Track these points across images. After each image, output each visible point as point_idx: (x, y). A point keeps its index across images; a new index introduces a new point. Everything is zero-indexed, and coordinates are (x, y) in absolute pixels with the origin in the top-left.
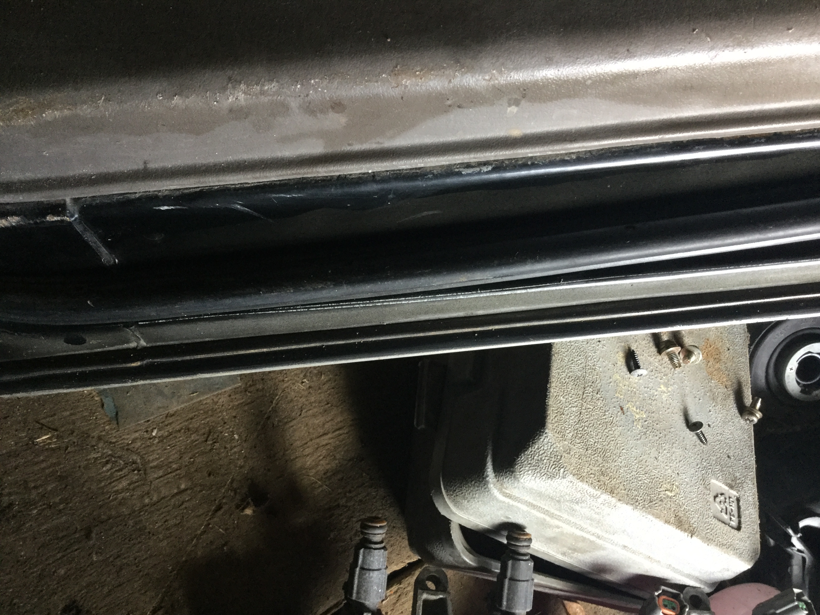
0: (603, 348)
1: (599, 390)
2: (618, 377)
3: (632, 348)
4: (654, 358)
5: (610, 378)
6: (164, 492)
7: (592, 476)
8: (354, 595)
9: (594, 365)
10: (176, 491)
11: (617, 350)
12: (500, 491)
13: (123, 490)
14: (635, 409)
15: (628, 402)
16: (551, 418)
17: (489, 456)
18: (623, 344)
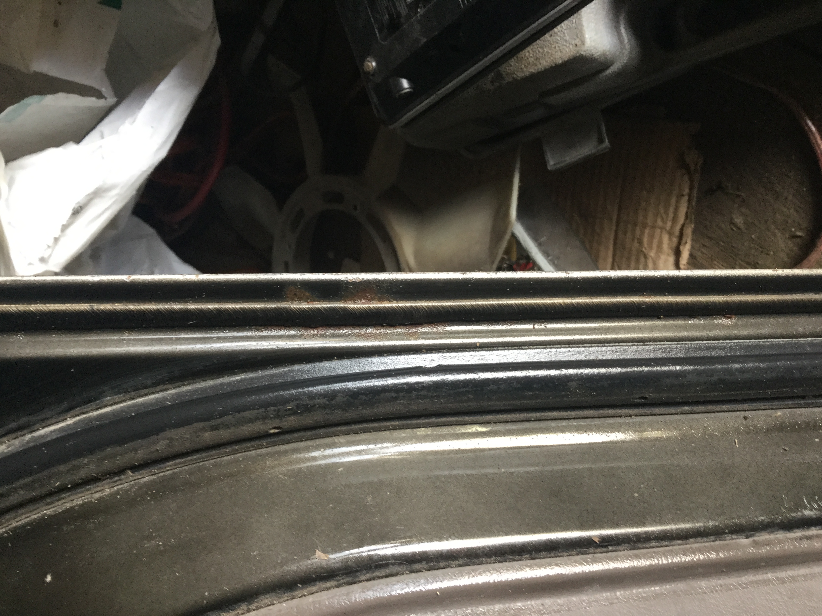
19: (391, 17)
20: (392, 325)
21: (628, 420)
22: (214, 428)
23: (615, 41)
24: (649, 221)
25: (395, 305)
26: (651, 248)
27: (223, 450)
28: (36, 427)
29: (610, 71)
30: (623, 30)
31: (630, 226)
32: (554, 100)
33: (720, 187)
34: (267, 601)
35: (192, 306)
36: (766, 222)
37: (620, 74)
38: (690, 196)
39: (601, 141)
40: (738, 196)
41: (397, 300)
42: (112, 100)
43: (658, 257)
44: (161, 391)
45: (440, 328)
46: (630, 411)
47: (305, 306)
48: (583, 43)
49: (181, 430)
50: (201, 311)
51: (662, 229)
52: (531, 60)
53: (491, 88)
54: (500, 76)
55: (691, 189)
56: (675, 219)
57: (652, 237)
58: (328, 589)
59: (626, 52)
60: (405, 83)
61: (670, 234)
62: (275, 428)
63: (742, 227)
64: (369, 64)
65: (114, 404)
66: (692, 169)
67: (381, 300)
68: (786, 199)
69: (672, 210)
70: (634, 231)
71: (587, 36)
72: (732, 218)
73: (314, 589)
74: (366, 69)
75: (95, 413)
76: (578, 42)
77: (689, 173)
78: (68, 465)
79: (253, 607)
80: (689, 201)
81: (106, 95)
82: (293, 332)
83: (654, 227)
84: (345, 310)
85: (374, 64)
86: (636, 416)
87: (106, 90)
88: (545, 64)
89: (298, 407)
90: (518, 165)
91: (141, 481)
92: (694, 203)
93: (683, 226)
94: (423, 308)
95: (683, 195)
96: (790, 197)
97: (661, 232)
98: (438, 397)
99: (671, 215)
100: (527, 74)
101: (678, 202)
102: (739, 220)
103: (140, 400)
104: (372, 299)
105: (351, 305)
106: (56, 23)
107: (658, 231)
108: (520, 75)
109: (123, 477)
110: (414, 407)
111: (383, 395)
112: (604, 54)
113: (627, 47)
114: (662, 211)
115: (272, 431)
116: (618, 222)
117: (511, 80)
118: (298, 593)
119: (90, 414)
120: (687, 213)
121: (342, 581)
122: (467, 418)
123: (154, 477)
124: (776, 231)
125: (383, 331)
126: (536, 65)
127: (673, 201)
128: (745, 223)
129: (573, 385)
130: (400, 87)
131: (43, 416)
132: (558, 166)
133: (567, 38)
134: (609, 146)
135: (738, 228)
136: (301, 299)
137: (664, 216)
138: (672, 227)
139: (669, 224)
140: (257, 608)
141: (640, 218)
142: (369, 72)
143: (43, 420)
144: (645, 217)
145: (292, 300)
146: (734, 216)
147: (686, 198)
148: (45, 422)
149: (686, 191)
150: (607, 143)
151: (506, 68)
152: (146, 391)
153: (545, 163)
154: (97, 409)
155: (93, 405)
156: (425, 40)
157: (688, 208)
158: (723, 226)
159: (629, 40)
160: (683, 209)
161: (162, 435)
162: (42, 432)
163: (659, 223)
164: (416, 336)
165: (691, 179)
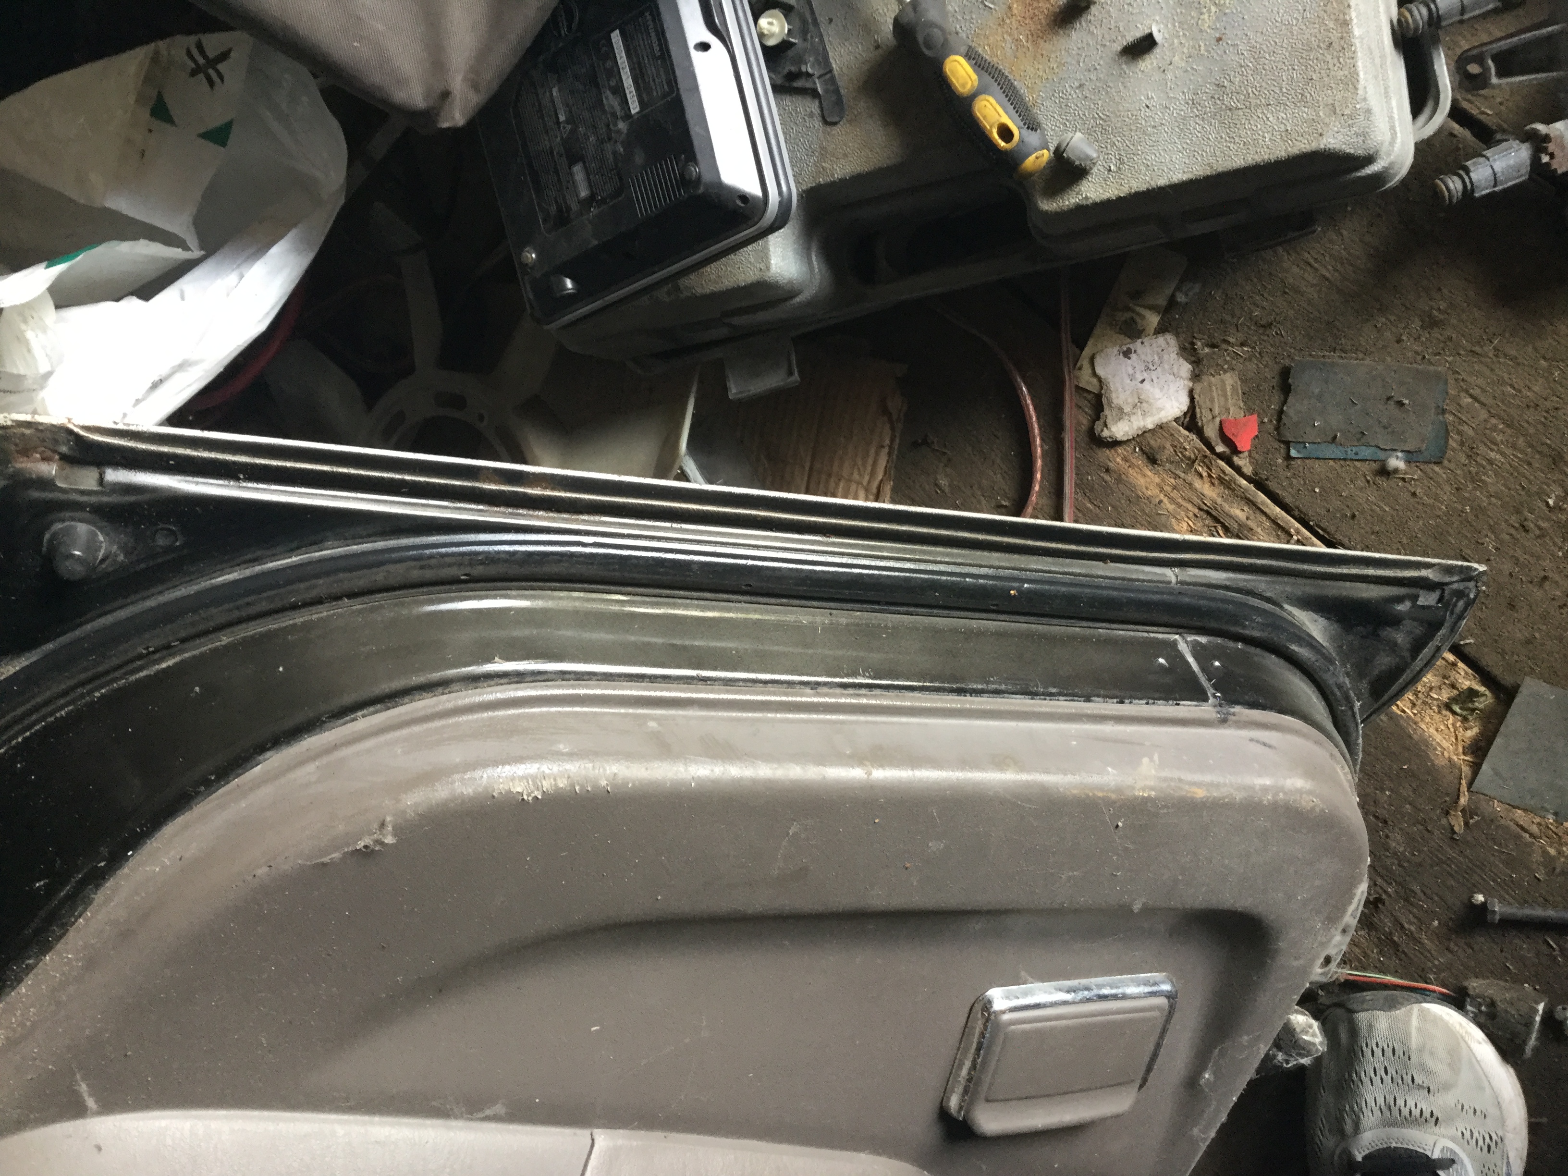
0: (1152, 98)
1: (1218, 85)
2: (1177, 58)
3: (1119, 48)
4: (1108, 7)
5: (1186, 71)
6: (1483, 414)
7: (1341, 60)
8: (1524, 178)
9: (1187, 103)
10: (1476, 405)
11: (1140, 73)
12: (1392, 143)
13: (1503, 454)
14: (1206, 16)
15: (1201, 31)
16: (1303, 146)
17: (1359, 174)
18: (1124, 66)
19: (560, 210)
20: (559, 511)
21: (738, 605)
22: (422, 567)
23: (805, 269)
24: (845, 473)
25: (563, 494)
27: (421, 590)
28: (265, 560)
29: (798, 300)
30: (814, 258)
31: (824, 477)
32: (736, 321)
33: (925, 442)
34: (457, 688)
35: (408, 477)
36: (971, 487)
37: (809, 304)
38: (891, 447)
39: (790, 373)
40: (944, 453)
41: (565, 491)
42: (197, 253)
44: (372, 542)
45: (597, 518)
46: (740, 598)
47: (493, 487)
48: (768, 268)
49: (398, 566)
50: (414, 481)
51: (859, 483)
52: (713, 277)
53: (667, 300)
54: (677, 289)
55: (892, 440)
56: (873, 474)
58: (502, 684)
59: (817, 281)
60: (569, 284)
61: (867, 490)
62: (465, 575)
63: (947, 490)
64: (529, 255)
65: (333, 548)
66: (895, 417)
67: (553, 489)
68: (993, 462)
69: (870, 461)
70: (827, 482)
71: (772, 262)
72: (936, 479)
73: (492, 683)
74: (524, 260)
75: (317, 554)
76: (762, 266)
77: (890, 421)
78: (307, 584)
79: (447, 691)
80: (890, 454)
81: (192, 248)
82: (481, 507)
83: (849, 480)
84: (525, 494)
85: (534, 256)
86: (745, 602)
87: (192, 240)
88: (727, 283)
89: (487, 558)
90: (694, 389)
91: (354, 608)
92: (895, 457)
93: (881, 481)
94: (584, 500)
95: (883, 447)
96: (998, 461)
97: (857, 487)
98: (592, 564)
99: (869, 467)
100: (708, 291)
101: (877, 454)
102: (943, 482)
103: (355, 547)
104: (545, 488)
105: (529, 491)
106: (143, 154)
108: (699, 291)
109: (340, 602)
110: (573, 571)
111: (551, 557)
112: (790, 282)
113: (818, 277)
114: (860, 463)
115: (463, 577)
116: (811, 469)
117: (689, 294)
118: (480, 684)
119: (313, 554)
120: (886, 467)
121: (513, 680)
122: (612, 588)
123: (365, 606)
124: (982, 498)
125: (551, 514)
126: (718, 283)
127: (872, 451)
128: (950, 486)
129: (695, 567)
130: (564, 288)
131: (274, 552)
132: (740, 396)
133: (752, 260)
134: (799, 379)
135: (943, 491)
136: (491, 481)
137: (861, 469)
138: (869, 482)
139: (867, 478)
140: (450, 692)
141: (835, 468)
142: (527, 265)
143: (274, 555)
144: (841, 467)
145: (484, 482)
146: (939, 477)
147: (886, 450)
148: (274, 557)
149: (887, 442)
150: (796, 377)
151: (684, 282)
152: (360, 540)
153: (726, 389)
154: (318, 551)
155: (315, 547)
156: (596, 242)
157: (888, 462)
158: (927, 487)
159: (820, 270)
160: (882, 463)
161: (382, 568)
162: (271, 565)
163: (856, 476)
164: (577, 521)
165: (893, 429)
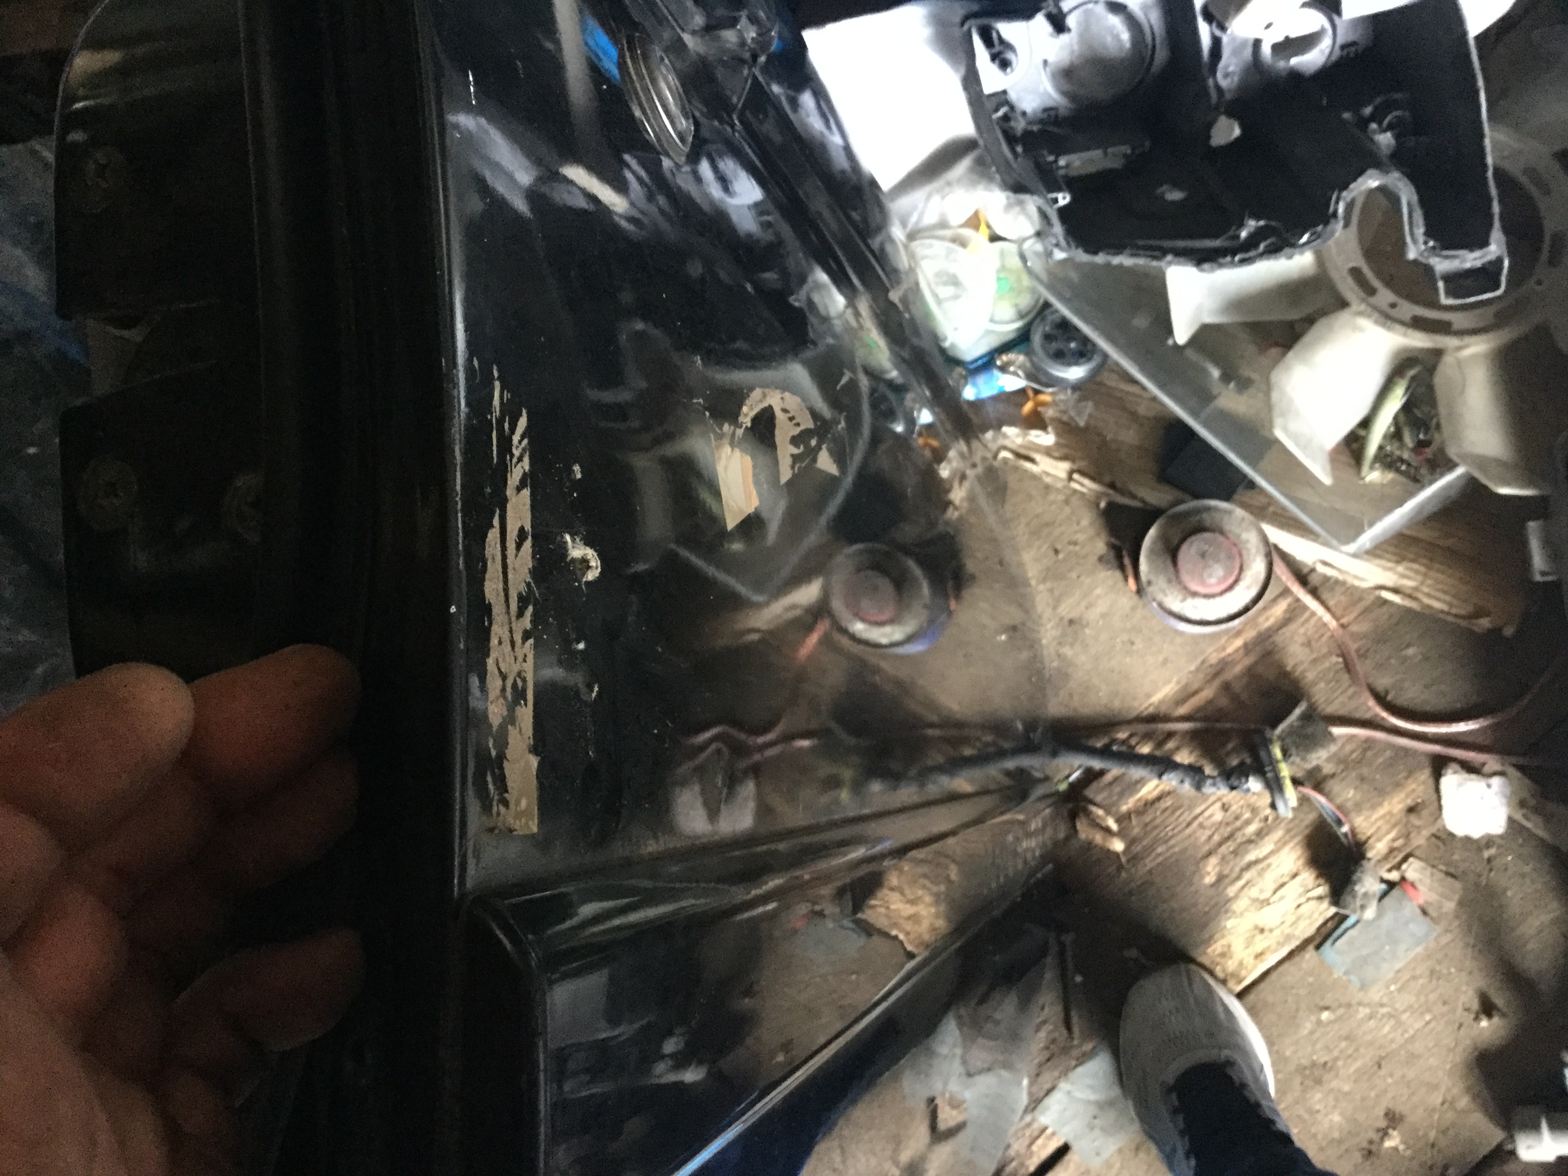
24: (1432, 573)
26: (1407, 568)
38: (1449, 613)
43: (1396, 573)
51: (1422, 583)
55: (1453, 615)
56: (1429, 595)
57: (1417, 572)
61: (1416, 589)
63: (1404, 653)
66: (1472, 621)
69: (1438, 595)
70: (1425, 556)
72: (1414, 645)
77: (1469, 616)
80: (1442, 612)
83: (1425, 576)
92: (1439, 615)
93: (1420, 601)
95: (1450, 607)
97: (1419, 581)
99: (1433, 593)
101: (1444, 602)
102: (1411, 651)
107: (1420, 578)
114: (1440, 587)
120: (1433, 607)
127: (1447, 598)
128: (1406, 656)
135: (1402, 650)
137: (1435, 587)
138: (1421, 591)
139: (1425, 590)
146: (1416, 647)
157: (1437, 609)
158: (1409, 636)
160: (1437, 605)
163: (1429, 582)
165: (1463, 617)
